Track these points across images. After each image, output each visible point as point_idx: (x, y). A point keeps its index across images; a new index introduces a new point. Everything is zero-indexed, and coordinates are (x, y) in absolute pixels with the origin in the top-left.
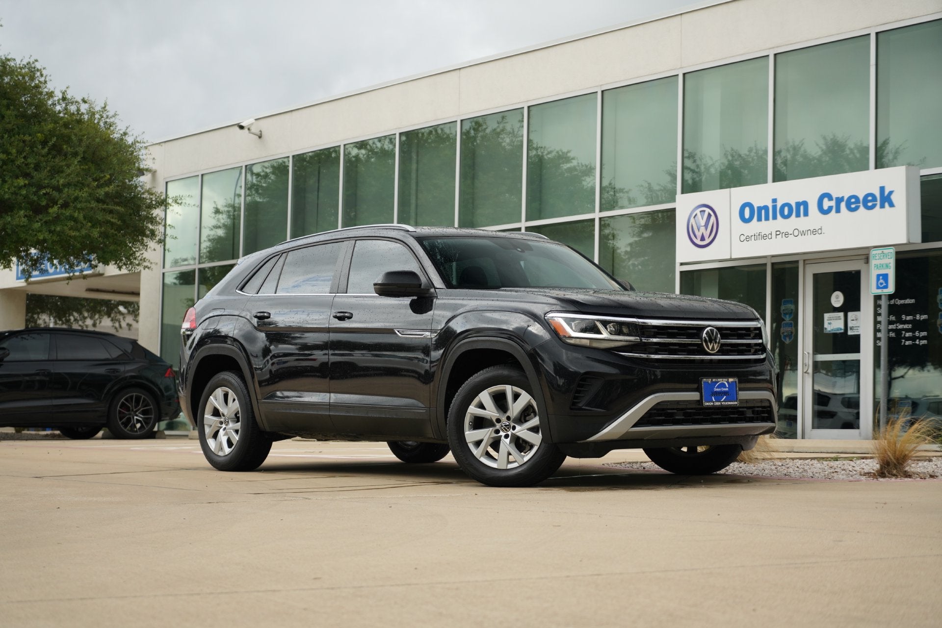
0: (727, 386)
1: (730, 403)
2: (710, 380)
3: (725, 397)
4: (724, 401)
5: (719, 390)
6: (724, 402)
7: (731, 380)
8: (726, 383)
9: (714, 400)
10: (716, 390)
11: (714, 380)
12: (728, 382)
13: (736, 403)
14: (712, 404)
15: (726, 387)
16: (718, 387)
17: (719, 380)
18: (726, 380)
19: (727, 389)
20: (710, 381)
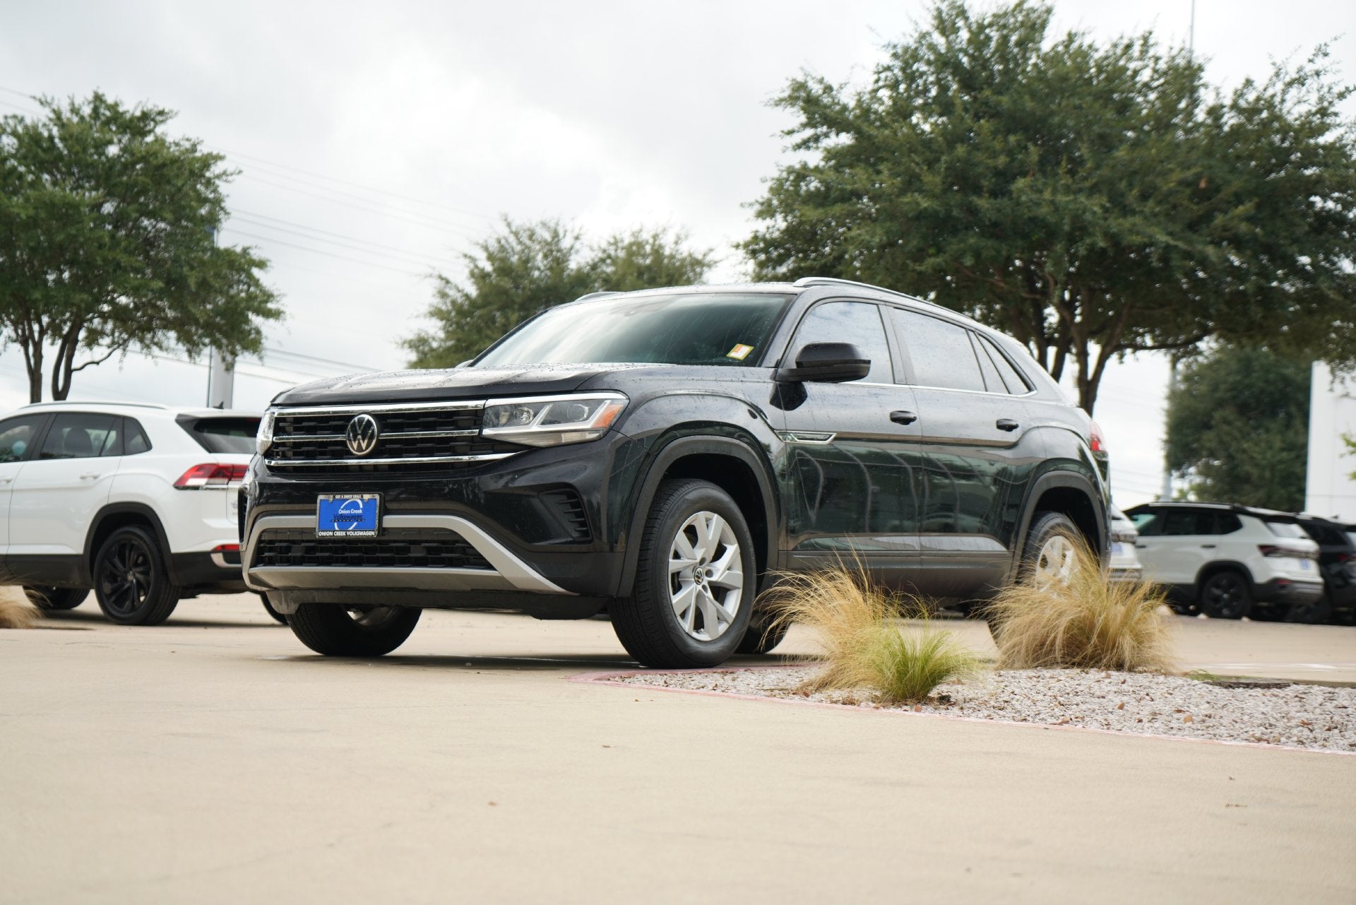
0: (361, 506)
1: (361, 533)
2: (332, 496)
3: (355, 524)
4: (354, 530)
5: (348, 512)
6: (354, 532)
7: (367, 497)
8: (360, 501)
9: (337, 528)
10: (341, 512)
11: (338, 497)
12: (362, 500)
13: (373, 533)
14: (331, 533)
15: (358, 508)
16: (346, 508)
17: (346, 497)
18: (359, 496)
19: (360, 512)
20: (331, 498)
